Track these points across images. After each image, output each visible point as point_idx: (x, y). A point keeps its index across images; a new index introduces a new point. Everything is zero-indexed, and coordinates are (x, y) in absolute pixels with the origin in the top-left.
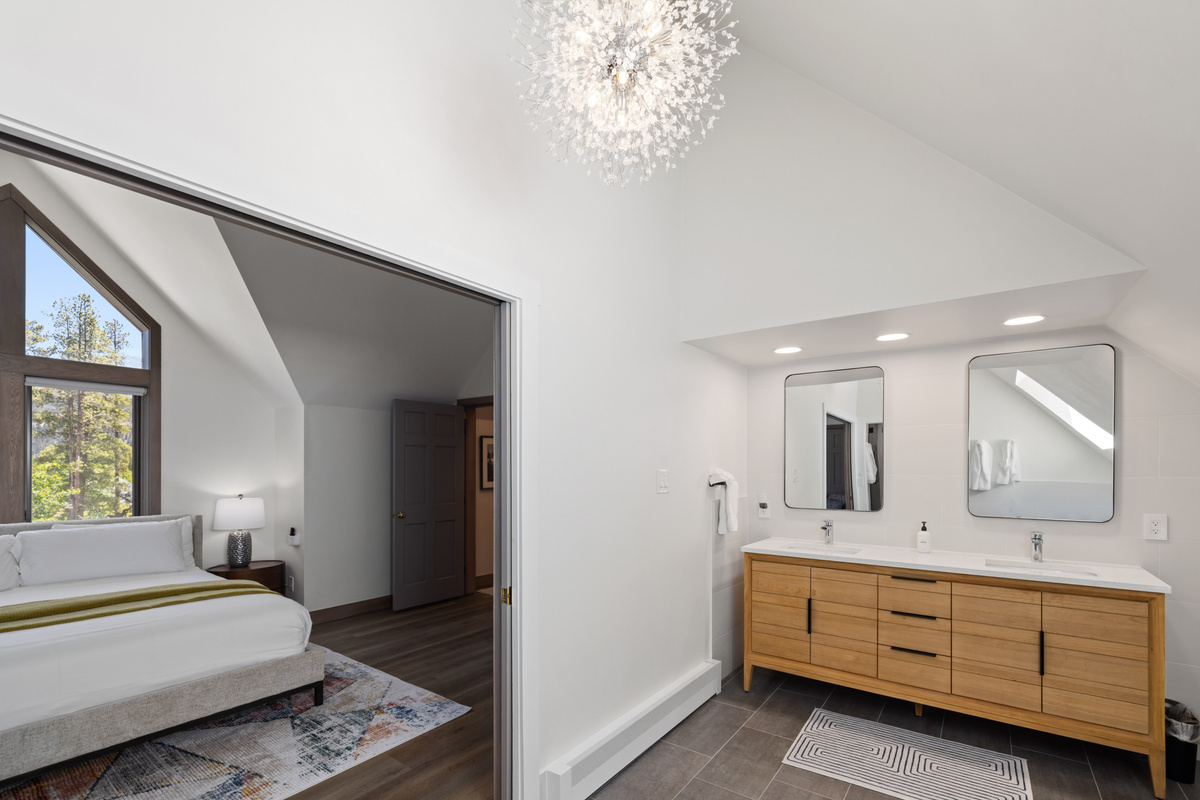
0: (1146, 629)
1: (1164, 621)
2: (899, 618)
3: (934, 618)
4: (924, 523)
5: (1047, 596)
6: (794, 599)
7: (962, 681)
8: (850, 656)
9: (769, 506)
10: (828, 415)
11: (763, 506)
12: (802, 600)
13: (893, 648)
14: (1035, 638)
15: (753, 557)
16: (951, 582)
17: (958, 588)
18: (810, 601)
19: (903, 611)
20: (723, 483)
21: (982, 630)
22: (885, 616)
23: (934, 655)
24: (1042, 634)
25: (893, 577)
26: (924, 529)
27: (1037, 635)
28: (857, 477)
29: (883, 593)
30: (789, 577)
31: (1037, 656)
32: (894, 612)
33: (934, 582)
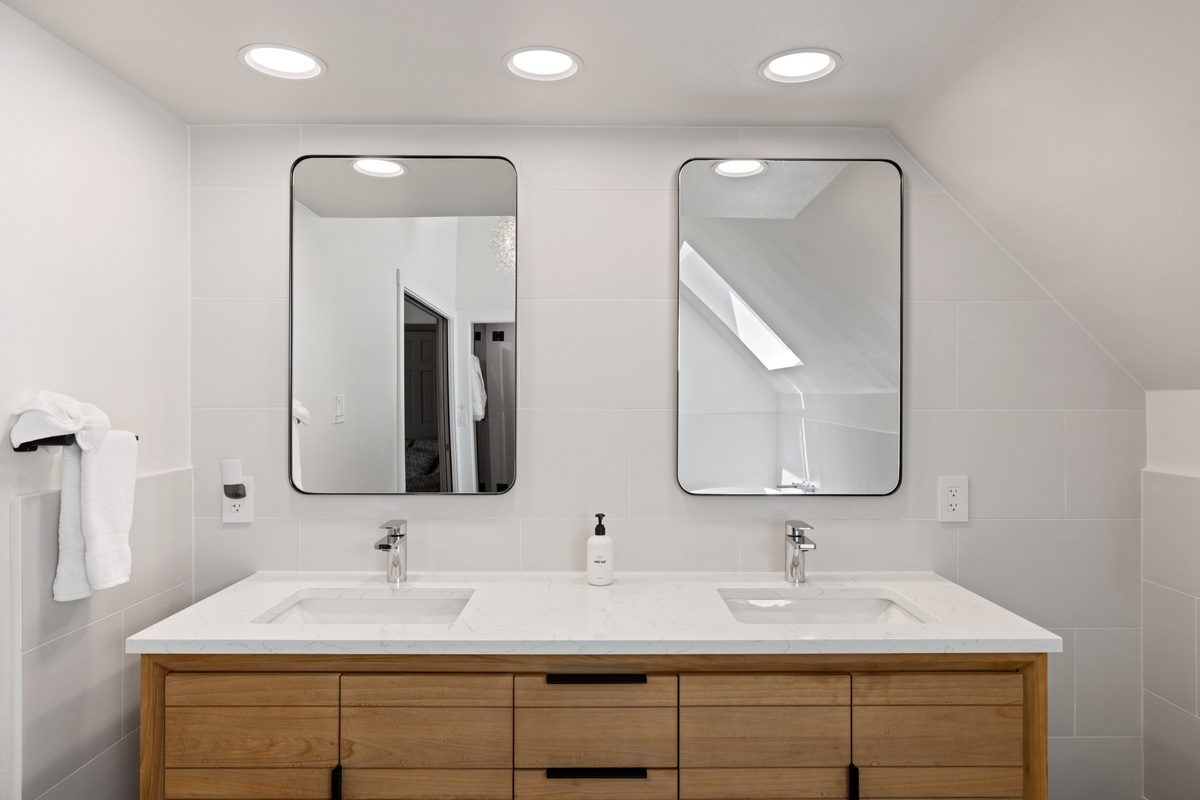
0: (1021, 730)
1: (1046, 708)
2: (564, 785)
3: (640, 773)
4: (600, 517)
5: (862, 682)
6: (292, 774)
9: (249, 491)
10: (409, 298)
11: (235, 492)
12: (317, 774)
15: (165, 668)
16: (677, 674)
17: (694, 689)
18: (336, 774)
19: (574, 764)
20: (67, 440)
22: (533, 785)
24: (853, 773)
25: (550, 678)
26: (600, 530)
27: (842, 776)
28: (457, 410)
29: (527, 725)
30: (277, 712)
32: (553, 773)
33: (640, 679)
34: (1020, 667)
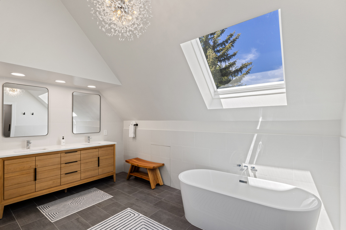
2: (67, 165)
3: (77, 161)
4: (63, 137)
5: (99, 149)
6: (29, 170)
7: (83, 175)
8: (51, 182)
12: (32, 170)
13: (66, 174)
14: (97, 159)
15: (5, 159)
16: (80, 151)
17: (82, 152)
18: (35, 169)
19: (68, 162)
21: (87, 161)
22: (63, 165)
23: (77, 171)
24: (99, 158)
25: (66, 153)
29: (62, 159)
30: (25, 163)
31: (97, 163)
32: (66, 163)
33: (77, 152)
34: (113, 146)
